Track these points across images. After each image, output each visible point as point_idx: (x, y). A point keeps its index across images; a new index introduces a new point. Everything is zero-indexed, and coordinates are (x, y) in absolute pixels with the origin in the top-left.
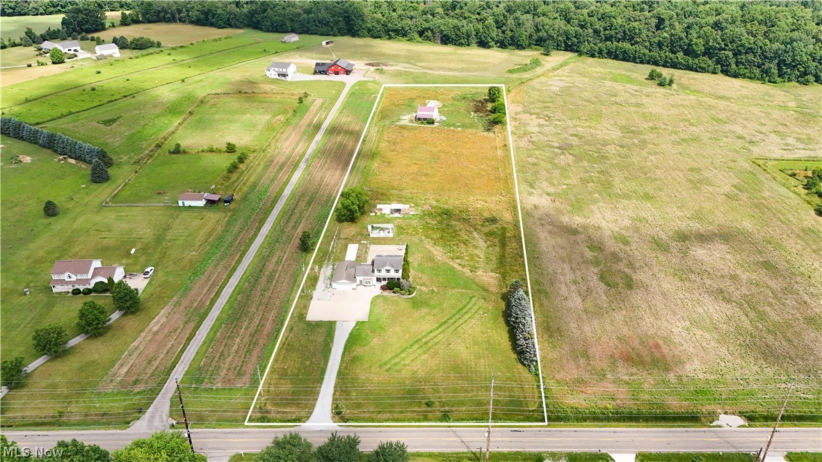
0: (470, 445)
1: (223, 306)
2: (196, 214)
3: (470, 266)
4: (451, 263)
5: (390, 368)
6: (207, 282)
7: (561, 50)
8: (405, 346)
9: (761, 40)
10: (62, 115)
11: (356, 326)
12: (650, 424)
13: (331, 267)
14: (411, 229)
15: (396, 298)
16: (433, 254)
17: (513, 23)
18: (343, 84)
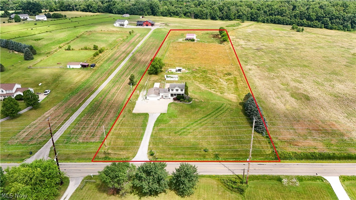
0: (234, 171)
1: (86, 106)
2: (76, 71)
3: (220, 91)
4: (210, 91)
5: (181, 134)
6: (78, 96)
7: (249, 20)
8: (189, 124)
9: (342, 13)
10: (15, 37)
11: (160, 115)
12: (342, 161)
13: (146, 91)
14: (187, 78)
15: (181, 104)
16: (199, 87)
17: (227, 9)
18: (150, 29)
